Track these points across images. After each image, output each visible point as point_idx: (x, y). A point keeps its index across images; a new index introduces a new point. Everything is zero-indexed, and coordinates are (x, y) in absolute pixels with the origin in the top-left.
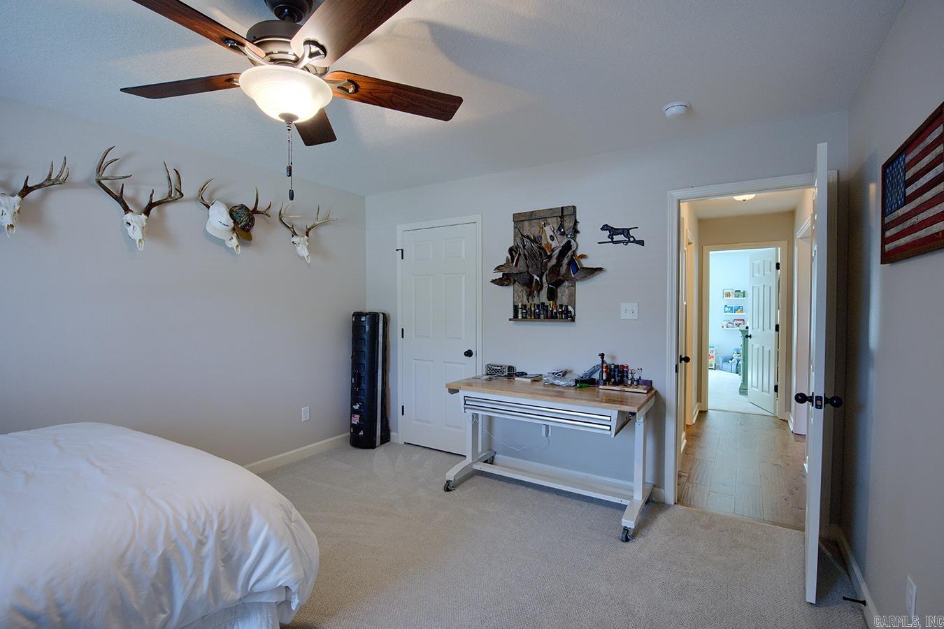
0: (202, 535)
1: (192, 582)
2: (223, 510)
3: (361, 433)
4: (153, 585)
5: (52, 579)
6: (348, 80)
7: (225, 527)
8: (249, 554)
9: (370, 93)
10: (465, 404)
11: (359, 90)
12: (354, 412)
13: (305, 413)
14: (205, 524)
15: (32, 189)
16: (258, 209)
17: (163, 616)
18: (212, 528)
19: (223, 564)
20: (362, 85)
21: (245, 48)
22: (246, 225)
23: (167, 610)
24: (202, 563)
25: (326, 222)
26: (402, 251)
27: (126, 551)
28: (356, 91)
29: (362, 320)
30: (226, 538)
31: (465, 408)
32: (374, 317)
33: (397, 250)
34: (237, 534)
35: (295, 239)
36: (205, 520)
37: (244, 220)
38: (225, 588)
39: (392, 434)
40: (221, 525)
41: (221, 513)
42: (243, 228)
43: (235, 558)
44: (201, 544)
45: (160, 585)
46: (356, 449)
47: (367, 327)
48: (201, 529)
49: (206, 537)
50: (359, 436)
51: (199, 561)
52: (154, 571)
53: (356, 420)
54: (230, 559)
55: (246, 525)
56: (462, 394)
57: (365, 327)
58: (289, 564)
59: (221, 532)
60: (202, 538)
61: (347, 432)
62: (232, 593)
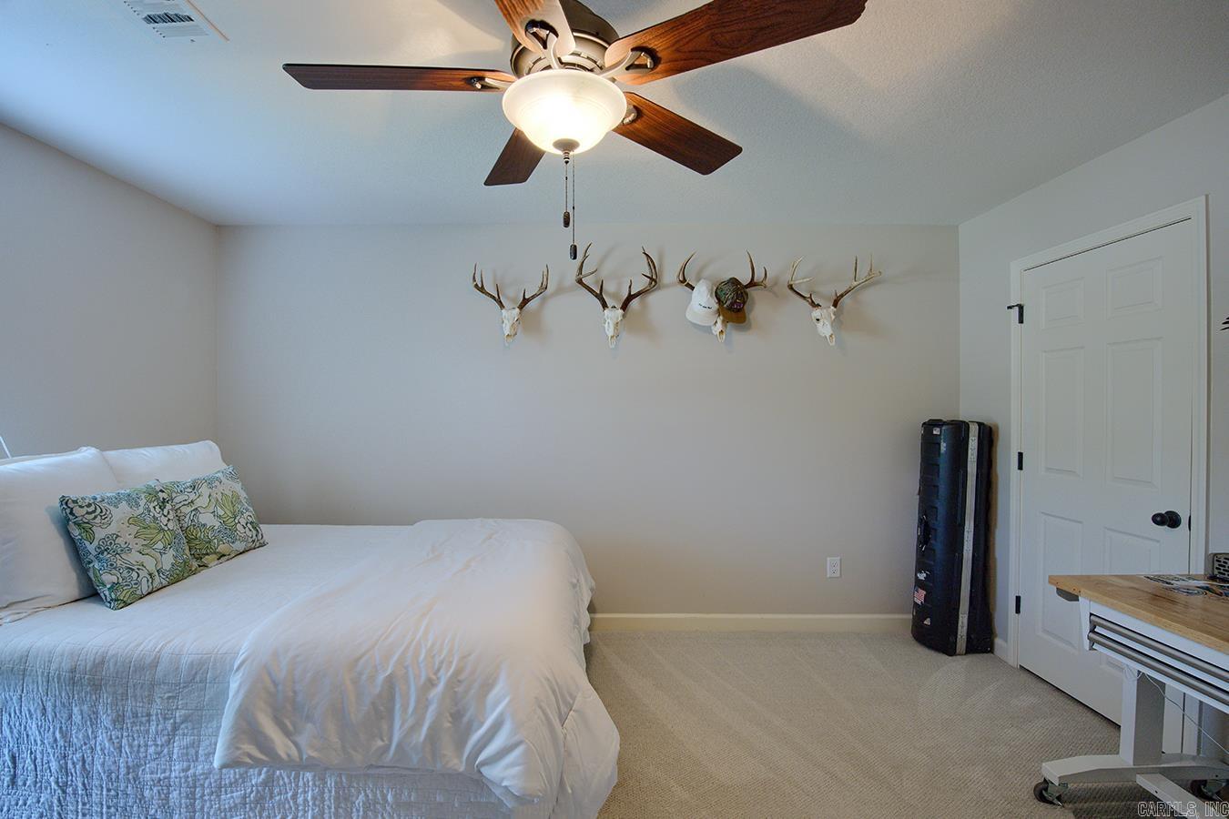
0: (435, 674)
1: (410, 722)
2: (469, 655)
3: (927, 622)
4: (373, 703)
5: (297, 656)
6: (632, 50)
7: (462, 677)
8: (482, 724)
9: (678, 50)
10: (1092, 631)
11: (659, 55)
12: (919, 584)
13: (832, 566)
14: (442, 662)
15: (528, 300)
16: (755, 280)
17: (380, 743)
18: (448, 671)
19: (450, 719)
20: (654, 44)
21: (487, 80)
22: (732, 304)
23: (385, 739)
24: (427, 707)
25: (872, 281)
26: (1021, 308)
27: (360, 658)
28: (656, 60)
29: (935, 432)
30: (460, 689)
31: (1093, 642)
32: (959, 430)
33: (1009, 308)
34: (473, 691)
35: (817, 313)
36: (444, 658)
37: (729, 296)
38: (448, 750)
39: (998, 641)
40: (458, 672)
41: (465, 657)
42: (730, 308)
43: (465, 719)
44: (431, 684)
45: (382, 708)
46: (918, 645)
47: (943, 447)
48: (436, 667)
49: (438, 679)
50: (923, 626)
51: (423, 704)
52: (377, 690)
53: (920, 596)
54: (459, 719)
55: (487, 686)
56: (1086, 606)
57: (939, 444)
58: (519, 765)
59: (455, 681)
60: (434, 677)
61: (908, 613)
62: (456, 761)
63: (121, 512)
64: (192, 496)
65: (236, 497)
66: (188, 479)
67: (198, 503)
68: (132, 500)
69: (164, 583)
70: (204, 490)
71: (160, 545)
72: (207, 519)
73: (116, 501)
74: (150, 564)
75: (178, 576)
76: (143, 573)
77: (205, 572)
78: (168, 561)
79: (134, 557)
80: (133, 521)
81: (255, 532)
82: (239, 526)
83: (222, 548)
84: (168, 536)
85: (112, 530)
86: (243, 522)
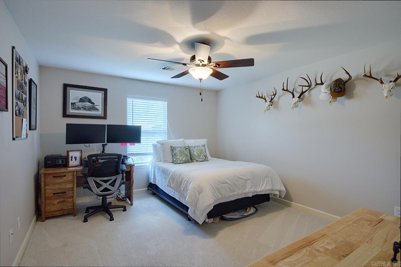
63: (178, 149)
64: (194, 149)
65: (202, 150)
66: (194, 146)
67: (194, 150)
68: (181, 148)
69: (183, 162)
70: (196, 148)
71: (183, 156)
72: (195, 153)
73: (178, 148)
74: (181, 159)
75: (185, 162)
76: (179, 160)
77: (192, 163)
78: (184, 159)
79: (178, 157)
80: (179, 151)
81: (205, 158)
82: (201, 156)
83: (197, 159)
84: (185, 155)
85: (176, 152)
86: (202, 155)
